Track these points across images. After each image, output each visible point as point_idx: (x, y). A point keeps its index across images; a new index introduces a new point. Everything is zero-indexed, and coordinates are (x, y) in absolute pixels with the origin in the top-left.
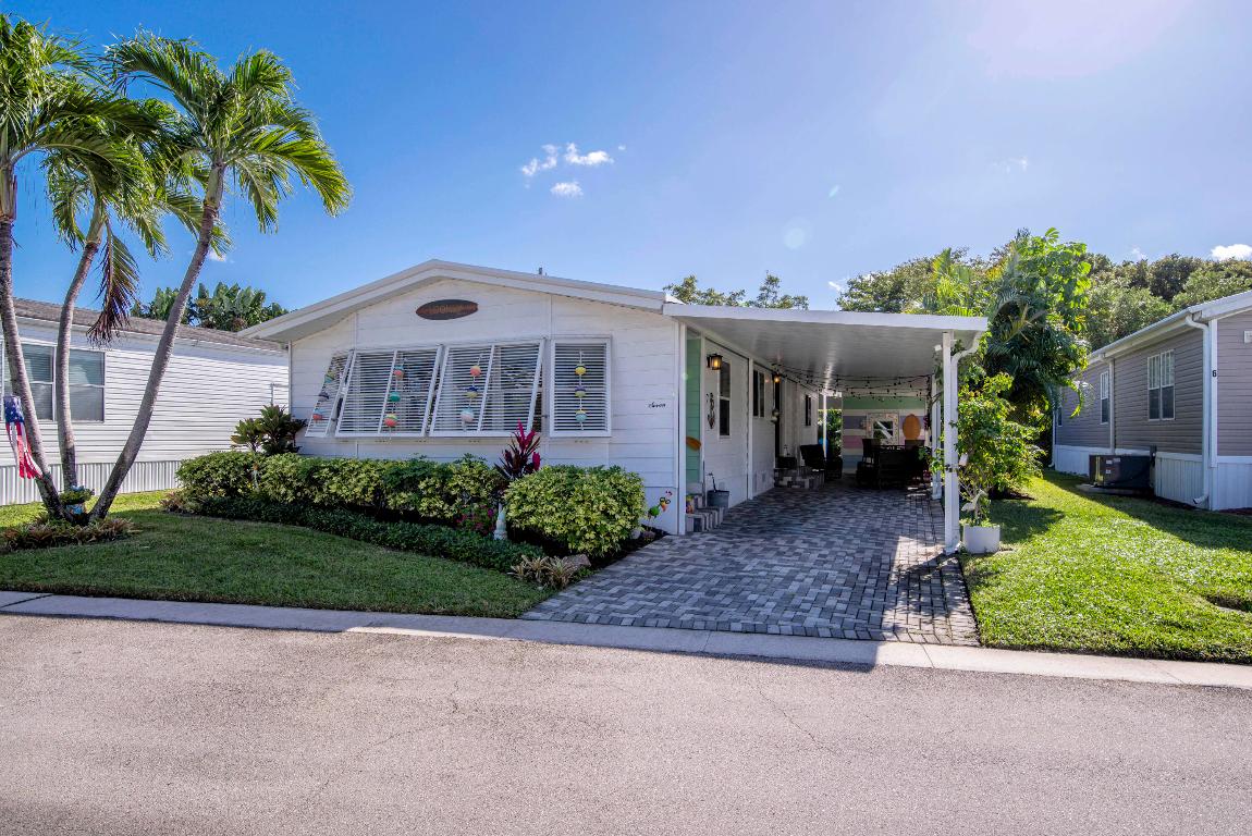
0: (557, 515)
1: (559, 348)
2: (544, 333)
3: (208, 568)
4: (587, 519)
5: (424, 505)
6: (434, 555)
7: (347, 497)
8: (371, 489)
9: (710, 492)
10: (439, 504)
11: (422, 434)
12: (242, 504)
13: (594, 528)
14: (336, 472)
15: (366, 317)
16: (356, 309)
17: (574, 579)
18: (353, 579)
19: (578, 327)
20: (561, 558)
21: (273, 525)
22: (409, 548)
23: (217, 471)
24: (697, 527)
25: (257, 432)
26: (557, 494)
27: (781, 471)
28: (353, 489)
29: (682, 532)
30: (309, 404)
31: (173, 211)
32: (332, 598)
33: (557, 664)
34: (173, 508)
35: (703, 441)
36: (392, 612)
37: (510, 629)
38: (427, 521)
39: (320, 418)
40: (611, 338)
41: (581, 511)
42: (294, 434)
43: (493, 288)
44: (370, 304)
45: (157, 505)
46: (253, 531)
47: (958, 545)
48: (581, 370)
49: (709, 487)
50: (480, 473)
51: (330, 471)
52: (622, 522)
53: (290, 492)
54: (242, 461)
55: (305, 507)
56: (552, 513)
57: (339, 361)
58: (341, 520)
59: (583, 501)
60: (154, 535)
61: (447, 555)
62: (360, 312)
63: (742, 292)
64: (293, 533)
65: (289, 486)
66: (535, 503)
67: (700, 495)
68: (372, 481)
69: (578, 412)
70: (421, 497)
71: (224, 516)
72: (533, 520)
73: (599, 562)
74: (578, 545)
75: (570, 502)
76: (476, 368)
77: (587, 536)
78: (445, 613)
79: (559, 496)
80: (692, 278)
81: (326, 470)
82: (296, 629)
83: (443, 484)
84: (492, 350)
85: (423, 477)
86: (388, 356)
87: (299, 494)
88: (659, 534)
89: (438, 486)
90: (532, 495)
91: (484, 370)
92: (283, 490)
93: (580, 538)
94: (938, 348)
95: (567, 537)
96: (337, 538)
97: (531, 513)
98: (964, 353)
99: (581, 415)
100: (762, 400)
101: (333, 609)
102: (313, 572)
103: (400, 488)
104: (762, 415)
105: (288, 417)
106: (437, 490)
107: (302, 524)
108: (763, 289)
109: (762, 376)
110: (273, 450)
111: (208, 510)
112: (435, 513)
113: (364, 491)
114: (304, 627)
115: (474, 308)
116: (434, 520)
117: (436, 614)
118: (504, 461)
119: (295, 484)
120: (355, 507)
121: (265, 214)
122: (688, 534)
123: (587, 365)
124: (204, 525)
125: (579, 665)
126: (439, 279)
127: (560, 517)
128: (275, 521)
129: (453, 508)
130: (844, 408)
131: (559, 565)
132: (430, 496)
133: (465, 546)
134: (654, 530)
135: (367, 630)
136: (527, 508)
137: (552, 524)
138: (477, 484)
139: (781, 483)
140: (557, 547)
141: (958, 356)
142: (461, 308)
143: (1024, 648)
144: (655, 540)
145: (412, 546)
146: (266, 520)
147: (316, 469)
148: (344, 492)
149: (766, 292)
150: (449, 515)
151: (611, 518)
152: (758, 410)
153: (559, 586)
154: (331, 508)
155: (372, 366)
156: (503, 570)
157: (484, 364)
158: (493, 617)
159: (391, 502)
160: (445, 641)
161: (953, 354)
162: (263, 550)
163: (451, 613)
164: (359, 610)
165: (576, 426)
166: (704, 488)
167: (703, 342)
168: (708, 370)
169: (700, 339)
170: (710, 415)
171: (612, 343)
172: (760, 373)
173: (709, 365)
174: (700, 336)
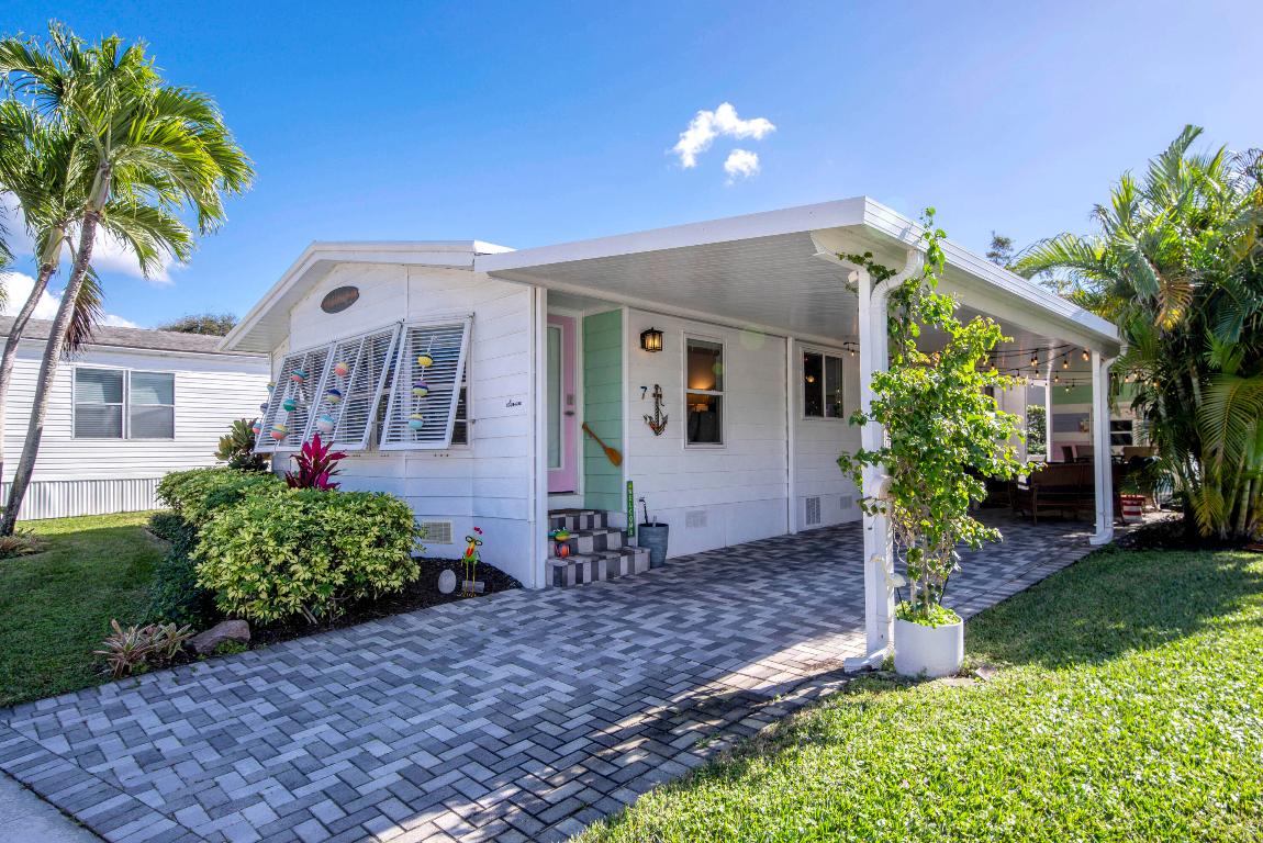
24: (560, 579)
25: (231, 448)
29: (541, 585)
43: (365, 266)
48: (423, 361)
76: (343, 365)
84: (362, 344)
91: (352, 369)
94: (852, 277)
99: (415, 420)
104: (837, 414)
115: (356, 294)
123: (435, 353)
126: (337, 263)
142: (348, 296)
152: (820, 405)
166: (630, 521)
167: (626, 313)
168: (644, 351)
169: (620, 310)
170: (653, 415)
171: (473, 323)
172: (827, 357)
173: (643, 346)
174: (621, 304)
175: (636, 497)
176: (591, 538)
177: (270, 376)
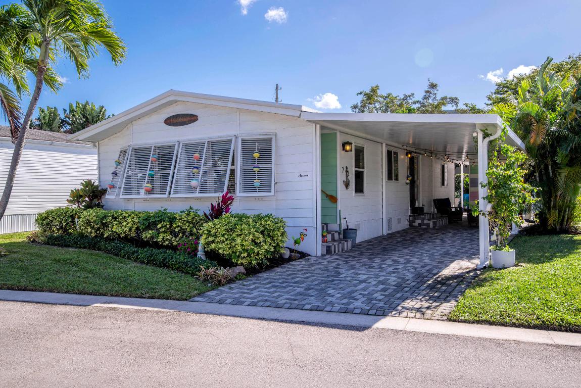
0: (226, 243)
1: (244, 141)
2: (235, 133)
3: (34, 273)
4: (242, 245)
5: (160, 238)
6: (161, 267)
7: (121, 233)
8: (134, 229)
9: (344, 230)
10: (169, 237)
11: (166, 196)
12: (68, 238)
13: (247, 250)
14: (116, 218)
15: (137, 126)
16: (131, 121)
17: (230, 281)
18: (108, 278)
19: (254, 128)
20: (225, 268)
21: (83, 250)
22: (148, 263)
23: (56, 219)
24: (328, 251)
25: (81, 196)
26: (227, 230)
27: (414, 217)
28: (124, 228)
29: (319, 254)
30: (108, 179)
31: (29, 68)
32: (91, 288)
33: (191, 324)
34: (33, 241)
35: (339, 197)
36: (122, 296)
37: (179, 305)
38: (162, 247)
39: (113, 187)
40: (276, 135)
41: (239, 241)
42: (101, 197)
43: (206, 106)
44: (139, 117)
45: (25, 240)
46: (70, 253)
47: (488, 262)
48: (256, 155)
49: (344, 226)
50: (193, 219)
51: (112, 218)
52: (266, 247)
53: (93, 231)
54: (70, 214)
55: (100, 240)
56: (223, 242)
57: (124, 152)
58: (117, 247)
59: (241, 235)
60: (15, 256)
61: (168, 267)
62: (134, 123)
63: (412, 95)
64: (91, 254)
65: (93, 228)
66: (215, 236)
67: (336, 232)
68: (135, 224)
69: (255, 181)
70: (159, 233)
71: (58, 245)
72: (213, 246)
73: (251, 271)
74: (238, 260)
75: (234, 235)
76: (197, 155)
77: (242, 255)
78: (149, 298)
79: (228, 232)
80: (377, 86)
81: (110, 217)
82: (66, 304)
83: (171, 225)
84: (206, 144)
85: (160, 221)
86: (149, 149)
87: (98, 232)
88: (303, 255)
89: (168, 226)
90: (213, 231)
91: (201, 155)
92: (89, 230)
93: (239, 256)
94: (475, 135)
95: (231, 256)
96: (114, 257)
97: (213, 242)
98: (492, 138)
99: (257, 183)
100: (397, 170)
101: (91, 295)
102: (88, 275)
103: (148, 228)
104: (397, 179)
105: (97, 187)
106: (168, 229)
107: (99, 250)
108: (427, 92)
109: (396, 153)
110: (88, 206)
111: (51, 241)
112: (167, 243)
113: (130, 230)
114: (70, 303)
115: (196, 118)
116: (167, 247)
117: (144, 298)
118: (211, 211)
119: (96, 226)
120: (126, 239)
121: (80, 67)
122: (323, 255)
123: (260, 151)
124: (45, 250)
125: (200, 324)
126: (176, 101)
127: (227, 244)
128: (84, 248)
129: (177, 240)
130: (471, 173)
131: (221, 271)
132: (164, 232)
133: (176, 261)
134: (299, 252)
135: (102, 305)
136: (211, 239)
137: (223, 249)
138: (191, 225)
139: (414, 224)
140: (225, 262)
141: (487, 140)
142: (188, 118)
143: (473, 322)
144: (299, 259)
145: (151, 262)
146: (80, 247)
147: (105, 217)
148: (119, 231)
149: (428, 94)
150: (175, 244)
151: (257, 244)
152: (392, 175)
153: (220, 284)
154: (113, 240)
155: (141, 155)
156: (193, 275)
157: (201, 153)
158: (174, 299)
159: (143, 236)
160: (138, 311)
161: (484, 138)
162: (69, 264)
163: (152, 298)
164: (105, 295)
165: (253, 189)
166: (340, 228)
167: (338, 134)
168: (343, 152)
169: (336, 133)
170: (345, 180)
171: (276, 137)
172: (394, 152)
173: (344, 149)
174: (336, 130)
175: (342, 217)
176: (330, 235)
177: (97, 156)
